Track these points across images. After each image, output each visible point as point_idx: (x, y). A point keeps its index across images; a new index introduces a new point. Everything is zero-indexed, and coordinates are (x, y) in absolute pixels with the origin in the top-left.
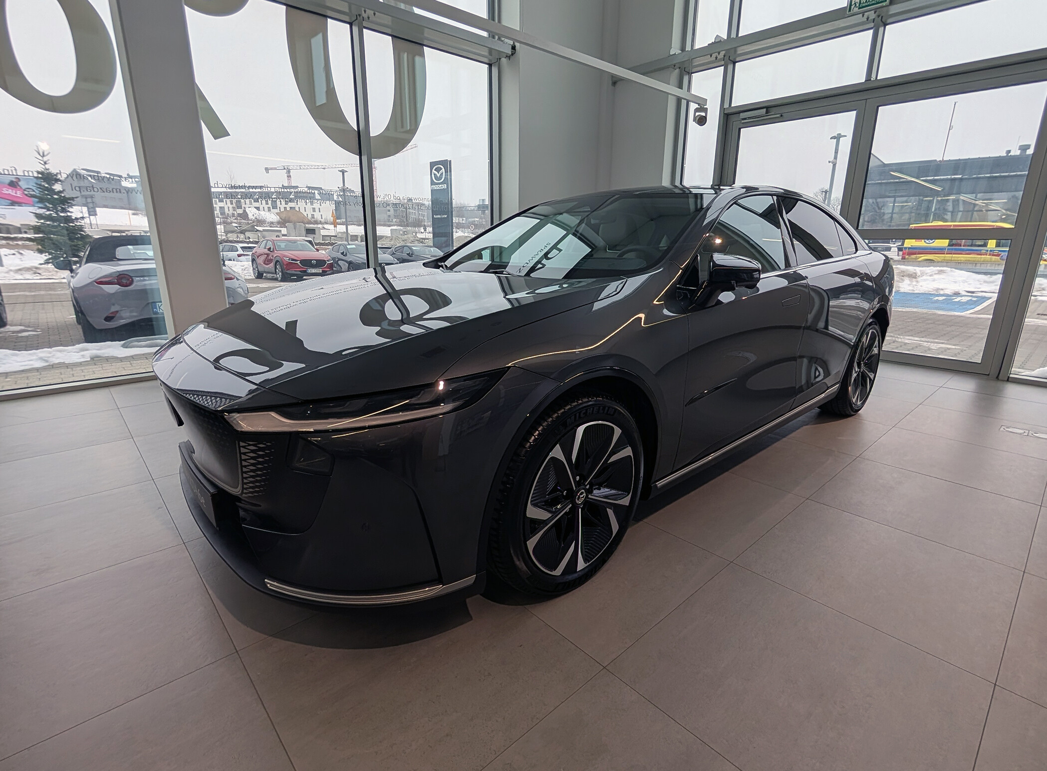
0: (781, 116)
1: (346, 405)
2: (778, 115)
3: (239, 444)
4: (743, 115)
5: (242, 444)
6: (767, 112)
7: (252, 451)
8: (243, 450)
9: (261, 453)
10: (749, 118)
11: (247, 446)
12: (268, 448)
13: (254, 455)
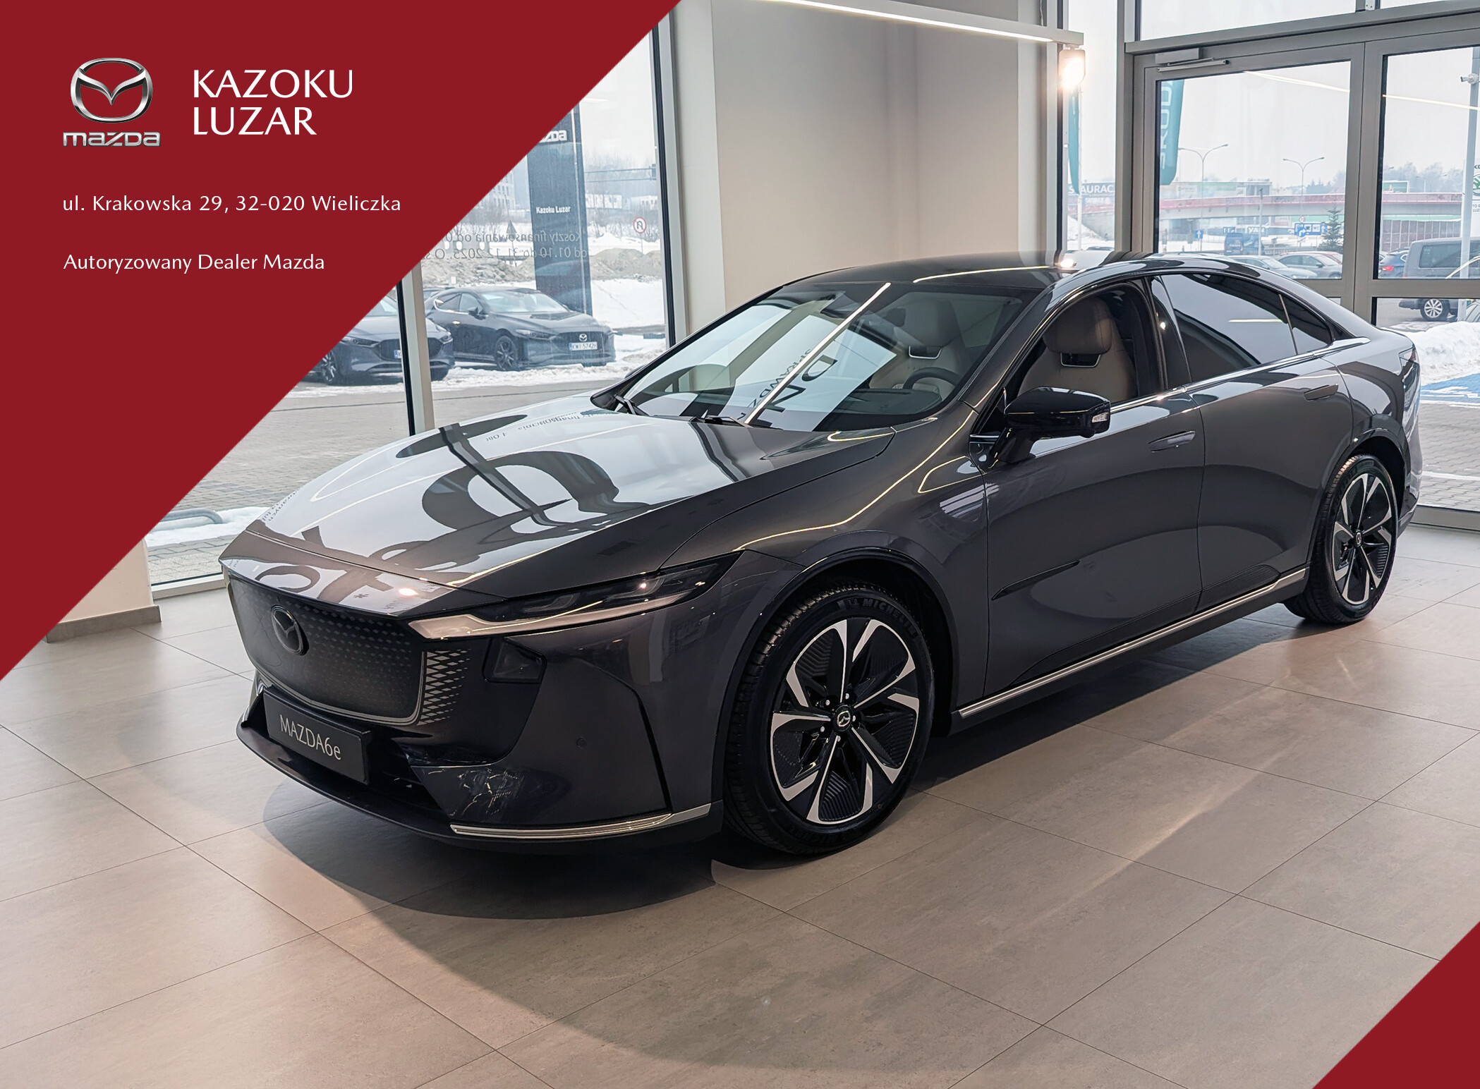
0: (1227, 62)
1: (555, 601)
2: (1222, 62)
3: (426, 654)
4: (1160, 58)
5: (430, 654)
6: (1202, 56)
7: (442, 663)
8: (430, 662)
9: (452, 664)
10: (1172, 64)
11: (436, 656)
12: (462, 656)
13: (444, 667)
